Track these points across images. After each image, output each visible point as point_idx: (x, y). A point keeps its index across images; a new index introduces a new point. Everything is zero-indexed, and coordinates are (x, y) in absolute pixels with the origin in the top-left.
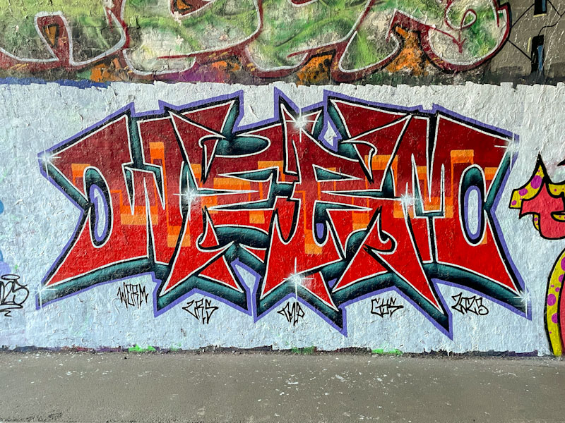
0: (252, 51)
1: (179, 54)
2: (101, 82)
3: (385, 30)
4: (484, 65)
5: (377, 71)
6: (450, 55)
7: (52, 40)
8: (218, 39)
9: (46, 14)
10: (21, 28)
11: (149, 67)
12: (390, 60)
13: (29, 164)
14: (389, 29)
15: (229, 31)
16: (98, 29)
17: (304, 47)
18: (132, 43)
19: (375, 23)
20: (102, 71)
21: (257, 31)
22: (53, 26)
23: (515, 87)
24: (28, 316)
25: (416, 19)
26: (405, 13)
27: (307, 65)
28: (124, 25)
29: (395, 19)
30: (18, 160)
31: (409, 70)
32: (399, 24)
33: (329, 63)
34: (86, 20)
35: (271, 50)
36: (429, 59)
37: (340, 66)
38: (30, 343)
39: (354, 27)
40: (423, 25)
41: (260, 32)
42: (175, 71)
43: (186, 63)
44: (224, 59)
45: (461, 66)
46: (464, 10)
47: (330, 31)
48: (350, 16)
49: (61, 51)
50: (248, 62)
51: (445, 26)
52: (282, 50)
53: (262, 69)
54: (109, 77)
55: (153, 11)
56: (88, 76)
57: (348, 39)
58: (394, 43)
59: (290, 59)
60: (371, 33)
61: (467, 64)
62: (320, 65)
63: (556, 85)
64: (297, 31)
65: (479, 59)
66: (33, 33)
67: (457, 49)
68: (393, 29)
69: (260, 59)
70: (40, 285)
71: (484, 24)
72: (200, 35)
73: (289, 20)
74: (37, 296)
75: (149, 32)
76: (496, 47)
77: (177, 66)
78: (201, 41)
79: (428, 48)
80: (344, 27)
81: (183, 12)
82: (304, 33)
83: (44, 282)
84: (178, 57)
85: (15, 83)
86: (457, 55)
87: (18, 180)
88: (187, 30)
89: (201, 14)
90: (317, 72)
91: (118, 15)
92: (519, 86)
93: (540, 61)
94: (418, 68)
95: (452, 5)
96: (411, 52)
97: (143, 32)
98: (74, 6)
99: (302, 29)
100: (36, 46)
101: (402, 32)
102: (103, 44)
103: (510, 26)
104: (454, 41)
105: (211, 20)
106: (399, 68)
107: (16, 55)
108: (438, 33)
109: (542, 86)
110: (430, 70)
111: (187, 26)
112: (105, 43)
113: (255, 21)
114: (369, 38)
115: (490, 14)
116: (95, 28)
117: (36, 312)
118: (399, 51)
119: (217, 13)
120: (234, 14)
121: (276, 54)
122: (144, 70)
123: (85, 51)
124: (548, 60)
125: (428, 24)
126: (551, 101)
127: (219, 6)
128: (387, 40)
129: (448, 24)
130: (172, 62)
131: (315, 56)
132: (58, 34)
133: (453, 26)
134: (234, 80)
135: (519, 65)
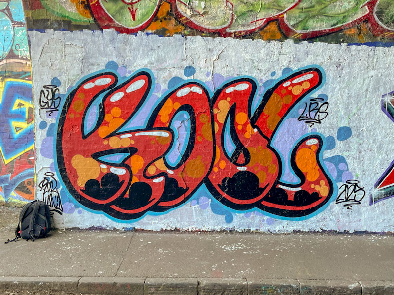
13: (374, 103)
24: (363, 209)
30: (367, 100)
38: (364, 229)
70: (373, 188)
74: (371, 196)
83: (376, 186)
85: (380, 46)
87: (365, 114)
107: (388, 25)
117: (370, 207)
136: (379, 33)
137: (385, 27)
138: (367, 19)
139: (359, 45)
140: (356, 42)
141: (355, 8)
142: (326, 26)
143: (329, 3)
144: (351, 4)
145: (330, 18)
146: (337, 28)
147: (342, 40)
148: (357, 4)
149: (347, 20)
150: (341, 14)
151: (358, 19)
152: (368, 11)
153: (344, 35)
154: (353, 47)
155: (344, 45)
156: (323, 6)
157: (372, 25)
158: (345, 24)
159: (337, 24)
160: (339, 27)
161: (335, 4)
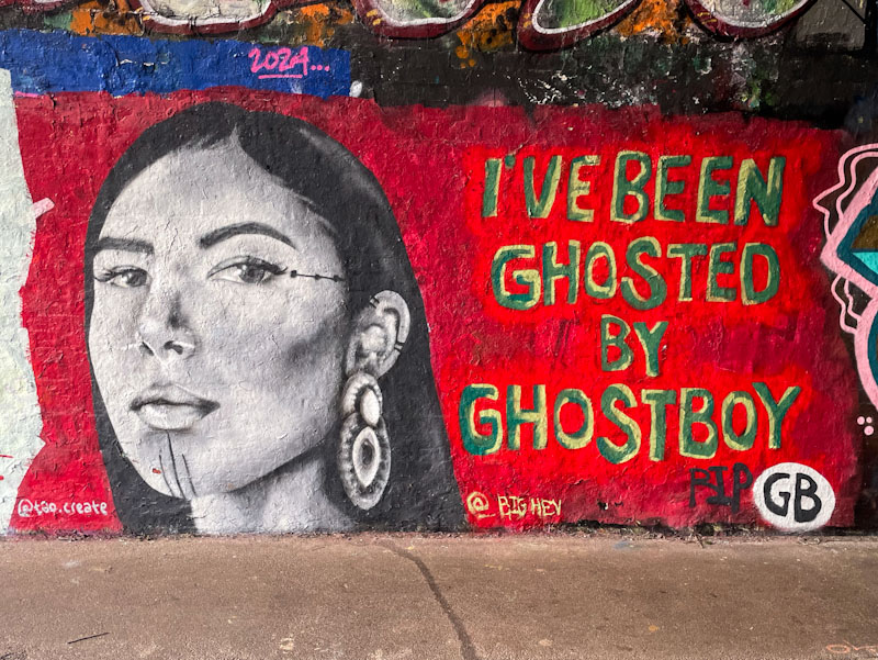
2: (91, 35)
4: (785, 30)
5: (599, 32)
6: (728, 8)
11: (182, 9)
12: (624, 14)
20: (93, 15)
27: (476, 19)
33: (515, 16)
36: (692, 15)
42: (233, 20)
43: (253, 6)
45: (746, 29)
53: (394, 21)
54: (107, 26)
56: (66, 23)
59: (444, 4)
61: (757, 25)
62: (500, 18)
65: (777, 18)
69: (391, 2)
77: (236, 11)
86: (740, 9)
90: (494, 32)
94: (672, 31)
106: (638, 28)
110: (692, 34)
122: (171, 15)
131: (491, 2)
134: (343, 40)
135: (845, 31)
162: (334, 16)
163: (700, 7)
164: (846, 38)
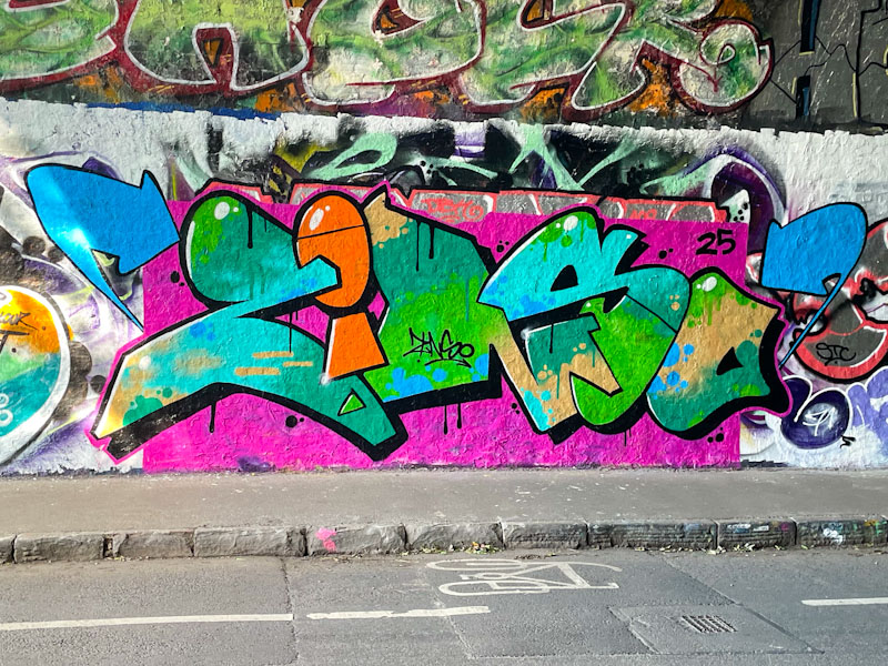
0: (466, 80)
1: (375, 81)
2: (269, 112)
3: (630, 62)
4: (743, 108)
5: (617, 109)
6: (703, 94)
7: (212, 58)
8: (426, 65)
9: (210, 25)
10: (173, 40)
11: (333, 95)
12: (633, 97)
14: (634, 60)
15: (441, 55)
16: (274, 47)
17: (530, 78)
18: (316, 65)
19: (618, 54)
20: (272, 98)
21: (475, 57)
22: (216, 40)
23: (776, 134)
25: (666, 52)
26: (654, 45)
27: (534, 100)
28: (309, 43)
29: (643, 49)
31: (655, 110)
32: (647, 56)
33: (560, 99)
34: (262, 35)
35: (489, 80)
36: (679, 98)
37: (573, 102)
39: (593, 57)
40: (672, 58)
41: (479, 58)
42: (367, 102)
43: (382, 92)
44: (431, 88)
45: (716, 108)
46: (722, 44)
47: (564, 60)
48: (590, 45)
49: (220, 71)
50: (461, 93)
51: (699, 61)
52: (503, 80)
53: (477, 102)
54: (280, 106)
55: (349, 29)
56: (252, 104)
57: (585, 71)
58: (639, 78)
59: (513, 91)
60: (613, 66)
61: (723, 105)
62: (549, 100)
63: (823, 134)
64: (524, 59)
65: (737, 100)
66: (188, 48)
67: (712, 88)
68: (639, 61)
69: (476, 90)
71: (744, 61)
72: (404, 59)
73: (517, 46)
75: (340, 53)
76: (756, 88)
77: (370, 96)
78: (404, 66)
79: (679, 85)
80: (581, 56)
81: (387, 31)
82: (533, 61)
84: (373, 84)
85: (152, 110)
86: (711, 95)
88: (388, 52)
89: (409, 35)
90: (545, 109)
91: (303, 32)
92: (781, 133)
93: (806, 105)
94: (666, 108)
95: (708, 38)
96: (659, 89)
97: (332, 52)
98: (250, 18)
99: (531, 56)
100: (189, 64)
101: (650, 65)
102: (278, 65)
103: (772, 64)
104: (709, 78)
105: (420, 42)
106: (643, 106)
107: (159, 73)
108: (692, 68)
109: (808, 134)
110: (680, 110)
111: (389, 47)
112: (281, 63)
113: (475, 46)
114: (611, 70)
115: (750, 50)
116: (271, 45)
118: (645, 87)
119: (429, 35)
120: (450, 36)
121: (496, 85)
122: (325, 98)
123: (253, 73)
124: (815, 103)
125: (680, 58)
126: (817, 152)
127: (433, 27)
128: (632, 73)
129: (702, 59)
130: (363, 91)
131: (545, 89)
132: (220, 51)
133: (709, 62)
134: (441, 114)
135: (783, 109)
136: (145, 86)
137: (153, 74)
138: (116, 59)
139: (110, 107)
140: (103, 101)
141: (87, 39)
142: (37, 69)
143: (33, 28)
144: (76, 31)
145: (42, 56)
146: (61, 74)
147: (73, 97)
148: (89, 32)
149: (76, 60)
150: (60, 48)
151: (99, 59)
152: (114, 46)
153: (76, 87)
154: (100, 111)
155: (80, 107)
156: (22, 33)
157: (128, 70)
158: (73, 67)
159: (58, 66)
160: (64, 73)
161: (44, 30)
162: (437, 98)
163: (685, 93)
164: (783, 113)
